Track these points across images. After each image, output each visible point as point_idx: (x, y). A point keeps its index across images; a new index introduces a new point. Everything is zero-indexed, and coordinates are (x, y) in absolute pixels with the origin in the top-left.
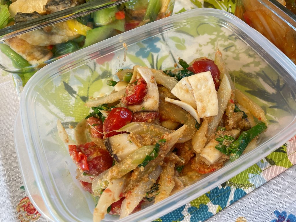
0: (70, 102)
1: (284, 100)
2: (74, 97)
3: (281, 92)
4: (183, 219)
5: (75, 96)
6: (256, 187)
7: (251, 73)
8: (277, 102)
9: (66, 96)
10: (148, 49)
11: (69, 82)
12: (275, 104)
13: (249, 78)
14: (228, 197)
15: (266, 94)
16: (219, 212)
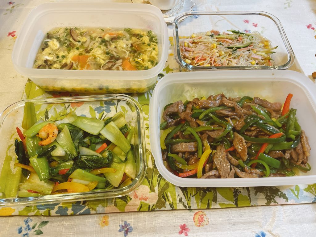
1: (153, 175)
2: (46, 121)
3: (155, 169)
4: (53, 209)
6: (98, 213)
7: (148, 150)
8: (148, 174)
9: (43, 118)
10: (104, 109)
11: (49, 111)
16: (72, 215)
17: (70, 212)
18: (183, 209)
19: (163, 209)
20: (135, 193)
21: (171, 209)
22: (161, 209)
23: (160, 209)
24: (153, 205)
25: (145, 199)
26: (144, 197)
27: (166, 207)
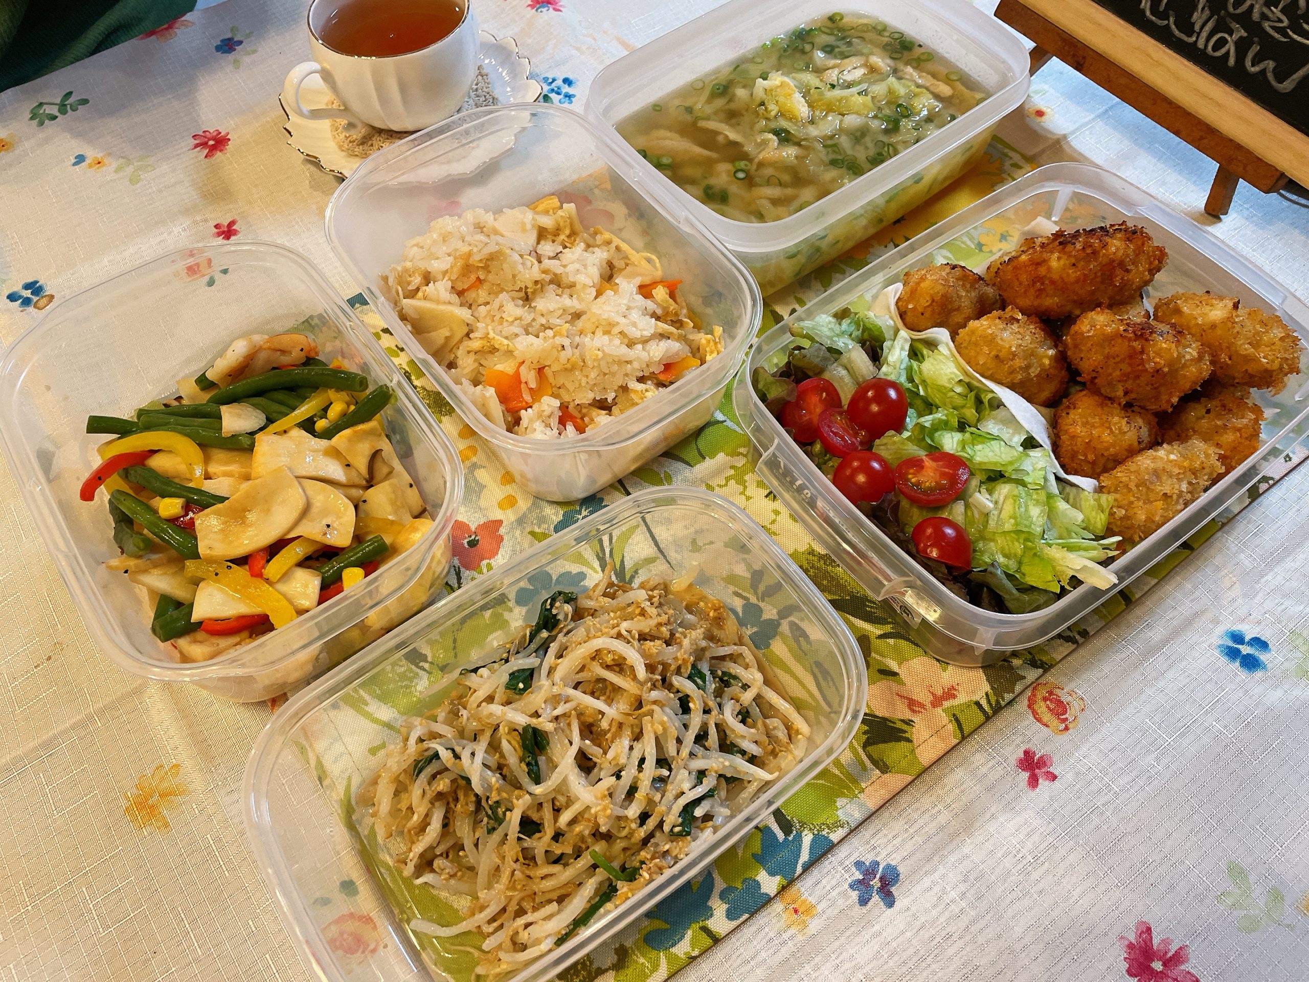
0: (417, 684)
2: (424, 670)
4: (712, 915)
5: (426, 666)
6: (853, 826)
8: (890, 623)
9: (403, 669)
12: (888, 628)
13: (830, 568)
14: (798, 856)
15: (868, 606)
16: (784, 888)
17: (769, 883)
18: (1071, 649)
19: (1018, 688)
20: (907, 698)
21: (1040, 671)
22: (1016, 692)
23: (1013, 692)
24: (987, 694)
25: (950, 694)
26: (939, 692)
27: (1024, 678)
